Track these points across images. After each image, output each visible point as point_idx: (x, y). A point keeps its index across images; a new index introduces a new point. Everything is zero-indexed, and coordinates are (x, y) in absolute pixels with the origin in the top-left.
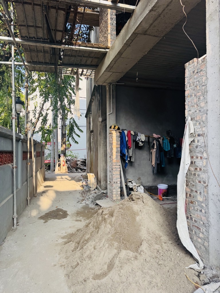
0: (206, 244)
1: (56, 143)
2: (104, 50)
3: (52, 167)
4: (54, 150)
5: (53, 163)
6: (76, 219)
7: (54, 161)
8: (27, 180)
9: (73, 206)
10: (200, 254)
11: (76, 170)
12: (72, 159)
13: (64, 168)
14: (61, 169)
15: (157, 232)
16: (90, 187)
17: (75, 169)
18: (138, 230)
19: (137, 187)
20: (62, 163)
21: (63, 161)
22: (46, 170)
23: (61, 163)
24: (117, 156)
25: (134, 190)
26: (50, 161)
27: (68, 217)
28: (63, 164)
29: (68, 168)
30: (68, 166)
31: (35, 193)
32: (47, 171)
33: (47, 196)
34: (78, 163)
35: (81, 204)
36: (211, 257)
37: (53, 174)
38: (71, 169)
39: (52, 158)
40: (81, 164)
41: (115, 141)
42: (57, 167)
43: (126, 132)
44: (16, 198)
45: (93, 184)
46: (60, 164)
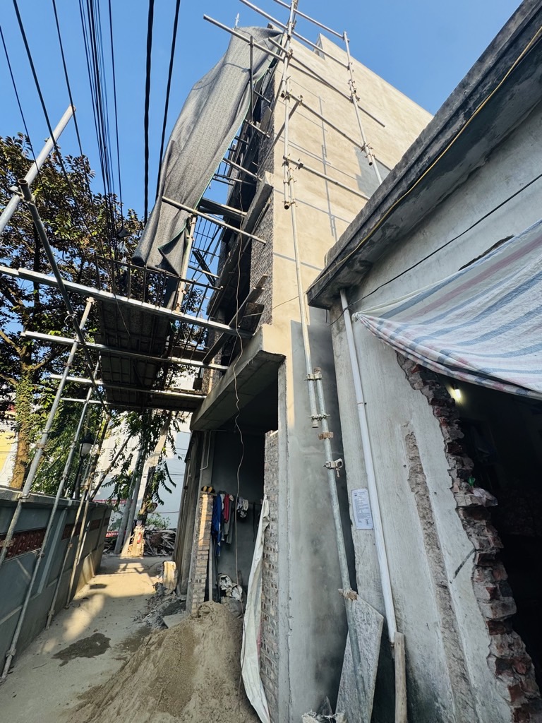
0: (276, 691)
1: (134, 501)
2: (200, 397)
3: (119, 544)
4: (129, 514)
5: (122, 538)
6: (119, 655)
7: (125, 533)
8: (58, 577)
9: (125, 626)
11: (159, 552)
12: (155, 530)
13: (137, 547)
14: (133, 548)
15: (220, 674)
16: (166, 589)
17: (156, 550)
18: (192, 672)
19: (233, 588)
20: (137, 537)
21: (140, 534)
22: (106, 550)
23: (135, 538)
24: (205, 534)
25: (227, 594)
26: (118, 534)
27: (108, 652)
28: (139, 539)
29: (146, 546)
30: (146, 543)
31: (68, 601)
32: (109, 553)
33: (88, 608)
34: (165, 537)
35: (139, 624)
37: (118, 558)
38: (149, 549)
39: (122, 528)
40: (169, 540)
41: (206, 511)
42: (127, 546)
43: (222, 496)
44: (25, 615)
45: (171, 583)
46: (133, 539)
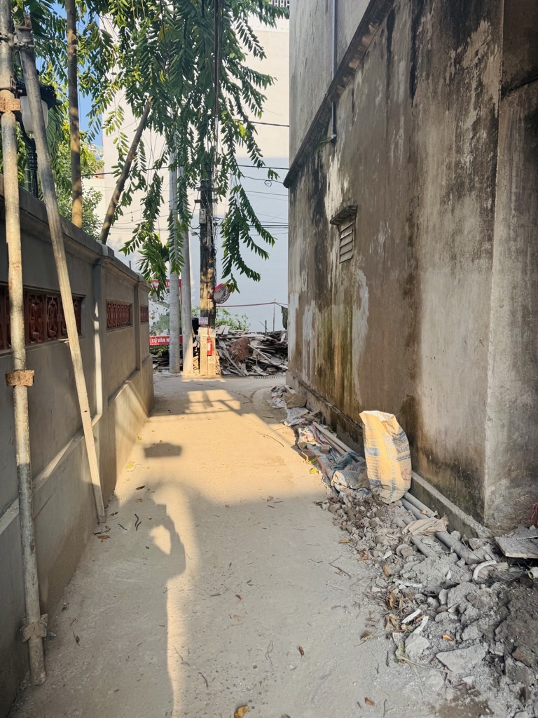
1: (184, 284)
3: (174, 357)
4: (179, 303)
5: (178, 346)
11: (249, 368)
12: (233, 334)
13: (209, 362)
14: (203, 364)
20: (205, 347)
21: (209, 340)
22: (154, 366)
26: (168, 340)
28: (209, 349)
30: (224, 355)
32: (160, 371)
37: (180, 380)
39: (174, 331)
40: (262, 350)
42: (189, 359)
46: (199, 349)
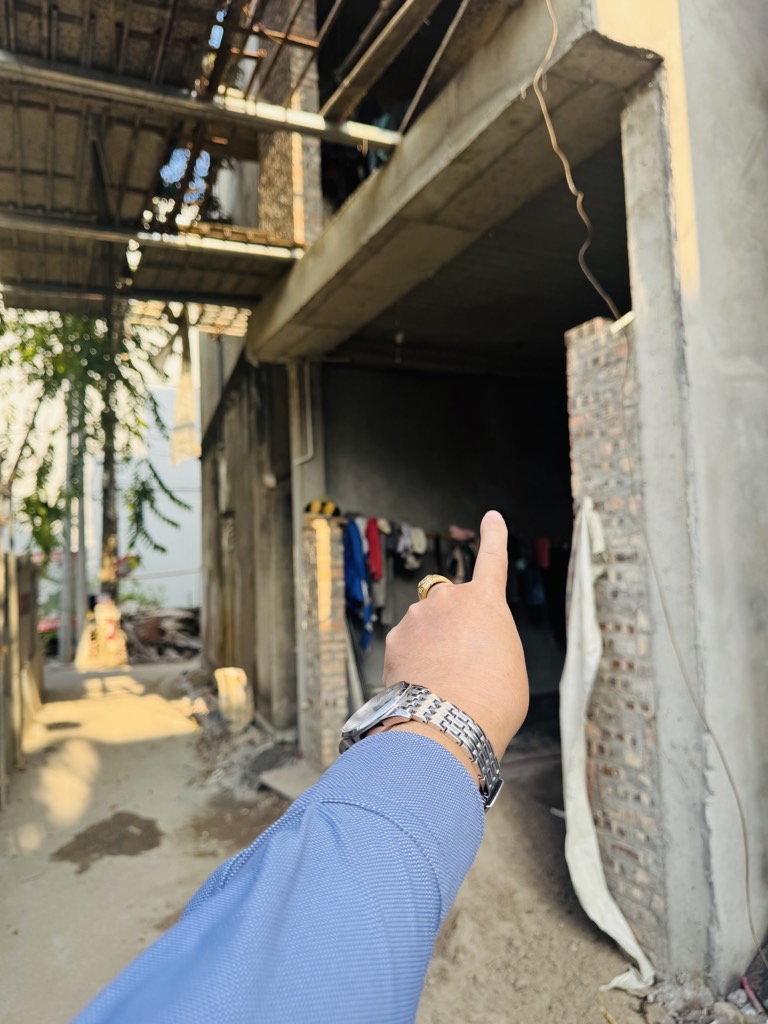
0: (658, 903)
3: (65, 643)
5: (70, 631)
6: (197, 848)
7: (74, 622)
9: (174, 796)
10: (640, 938)
12: (144, 614)
14: (103, 648)
17: (153, 650)
20: (106, 629)
21: (110, 621)
23: (100, 629)
24: (334, 608)
26: (57, 624)
28: (112, 632)
30: (129, 638)
32: (49, 662)
33: (67, 765)
35: (204, 791)
36: (675, 944)
37: (71, 671)
38: (139, 649)
39: (66, 611)
40: (180, 630)
42: (85, 644)
43: (361, 524)
45: (239, 711)
